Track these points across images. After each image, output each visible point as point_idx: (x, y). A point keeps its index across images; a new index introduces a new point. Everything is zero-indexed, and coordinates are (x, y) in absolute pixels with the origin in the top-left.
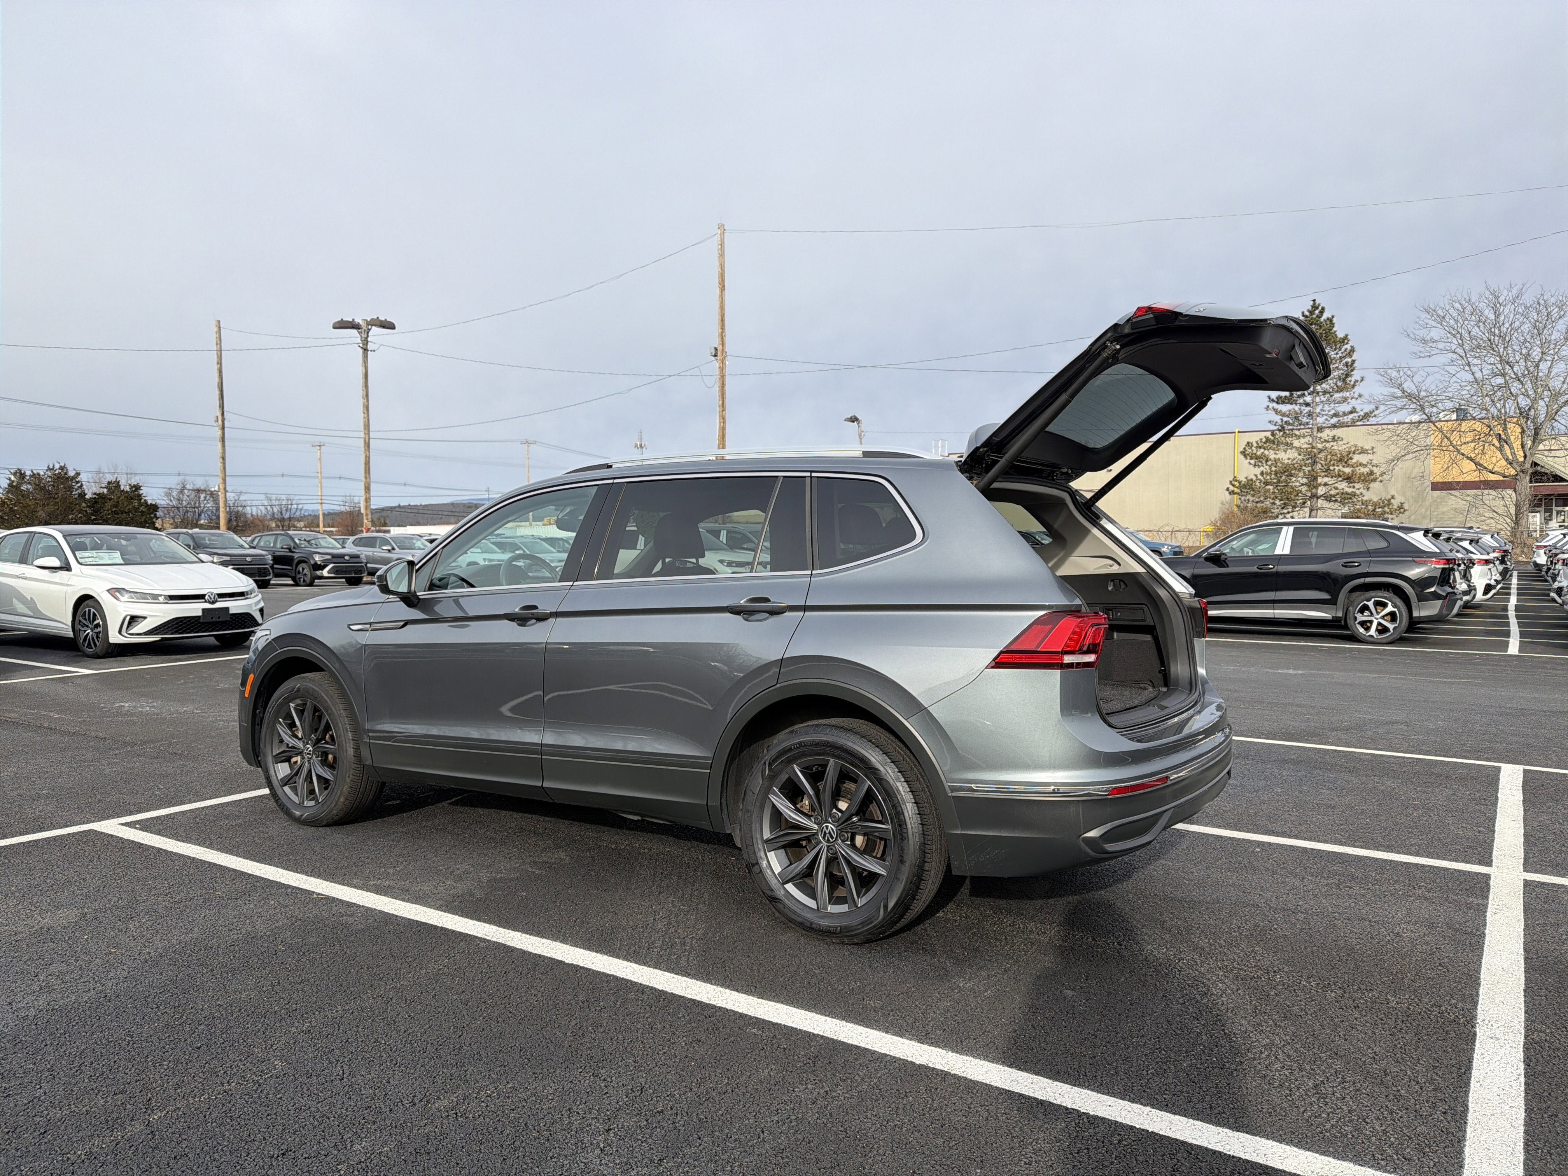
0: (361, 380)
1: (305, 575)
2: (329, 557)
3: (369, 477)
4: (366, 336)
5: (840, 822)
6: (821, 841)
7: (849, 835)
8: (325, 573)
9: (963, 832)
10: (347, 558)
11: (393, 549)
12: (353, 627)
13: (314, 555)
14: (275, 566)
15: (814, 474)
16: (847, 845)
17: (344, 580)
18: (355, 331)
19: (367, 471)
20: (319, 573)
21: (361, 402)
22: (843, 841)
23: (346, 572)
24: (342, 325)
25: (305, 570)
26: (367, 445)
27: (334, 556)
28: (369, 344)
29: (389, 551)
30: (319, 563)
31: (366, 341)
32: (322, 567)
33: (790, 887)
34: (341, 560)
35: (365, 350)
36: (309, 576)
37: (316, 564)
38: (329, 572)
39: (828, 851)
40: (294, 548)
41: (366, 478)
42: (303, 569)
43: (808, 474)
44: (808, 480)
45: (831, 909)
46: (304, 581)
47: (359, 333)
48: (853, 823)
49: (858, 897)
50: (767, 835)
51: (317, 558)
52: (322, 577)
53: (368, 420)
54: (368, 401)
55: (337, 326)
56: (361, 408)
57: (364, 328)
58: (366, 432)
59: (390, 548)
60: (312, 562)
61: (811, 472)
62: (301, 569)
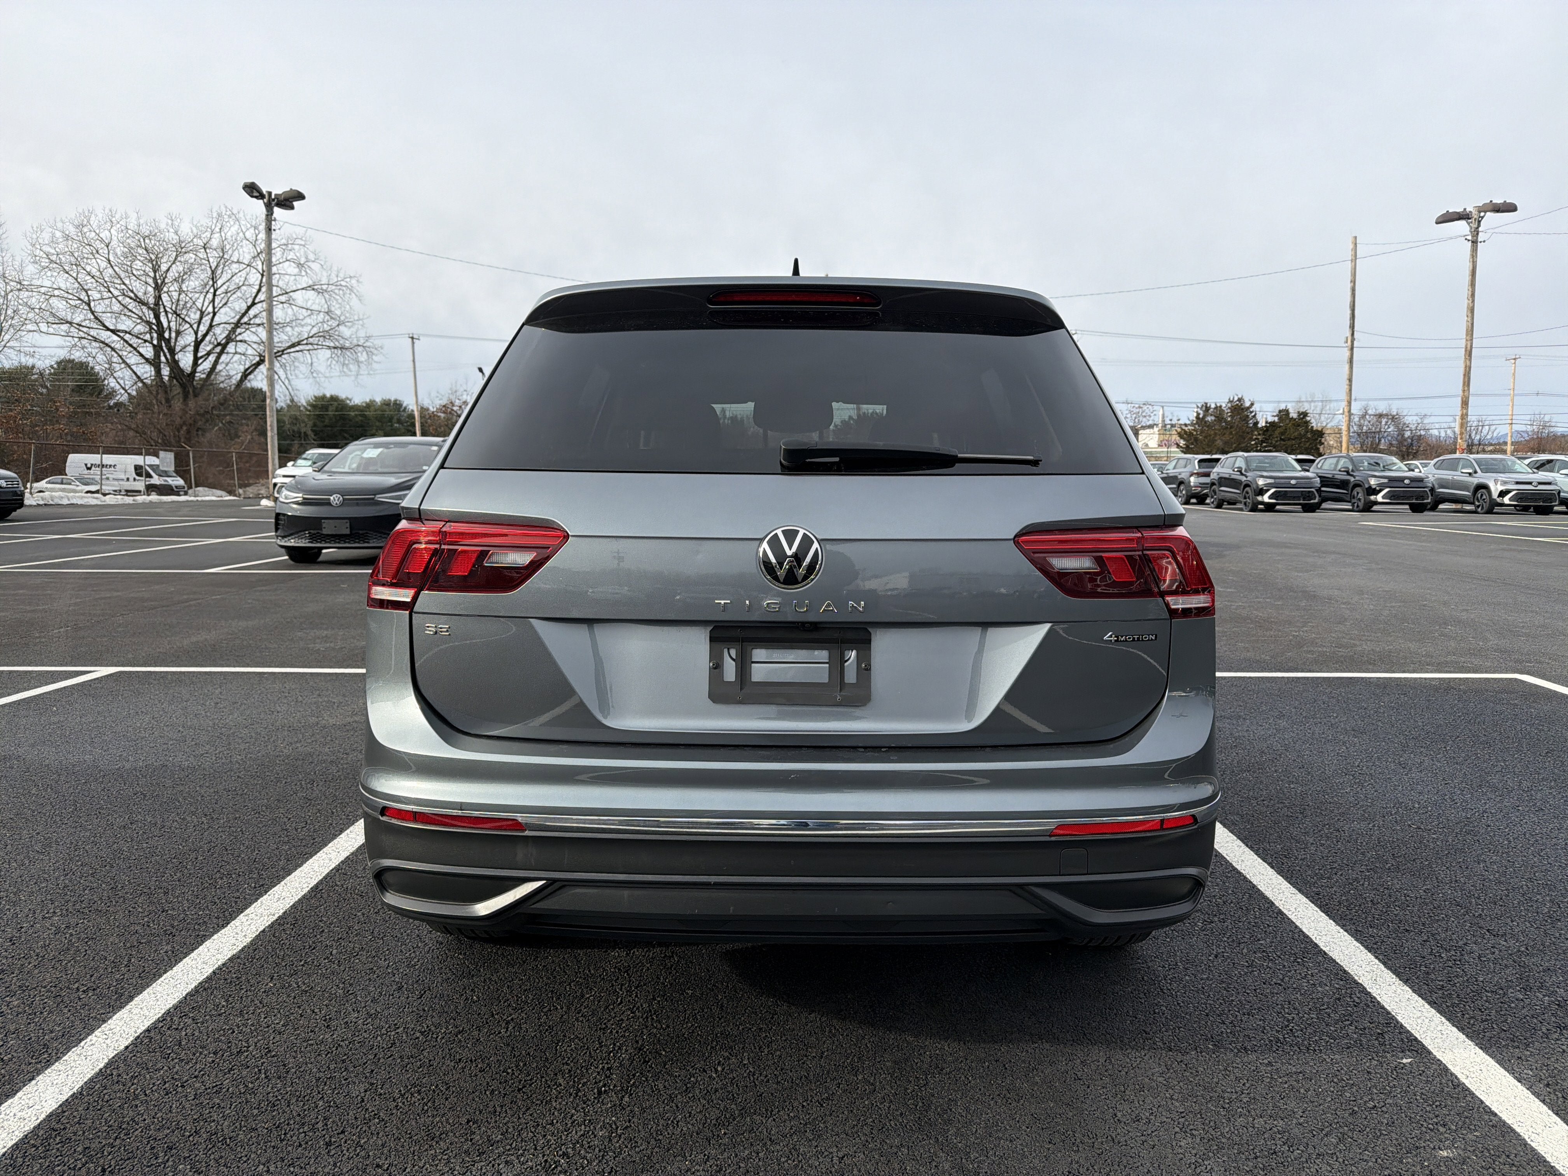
0: (1467, 278)
1: (1359, 499)
2: (1386, 481)
3: (1469, 390)
4: (1476, 226)
8: (1379, 498)
10: (1407, 481)
11: (1476, 472)
13: (1369, 479)
14: (1323, 489)
17: (1407, 507)
18: (1463, 223)
19: (1467, 382)
20: (1372, 498)
21: (1465, 303)
23: (1408, 498)
24: (1447, 218)
25: (1360, 495)
26: (1469, 353)
27: (1392, 479)
28: (1480, 234)
29: (1470, 474)
30: (1374, 487)
31: (1476, 232)
32: (1375, 492)
34: (1401, 485)
35: (1475, 242)
36: (1362, 501)
37: (1370, 487)
38: (1383, 497)
40: (1353, 471)
41: (1464, 391)
42: (1358, 493)
46: (1358, 506)
47: (1469, 224)
51: (1373, 482)
52: (1376, 503)
53: (1472, 324)
54: (1473, 301)
55: (1440, 220)
56: (1464, 311)
57: (1475, 217)
58: (1468, 338)
59: (1471, 471)
60: (1367, 486)
62: (1356, 493)
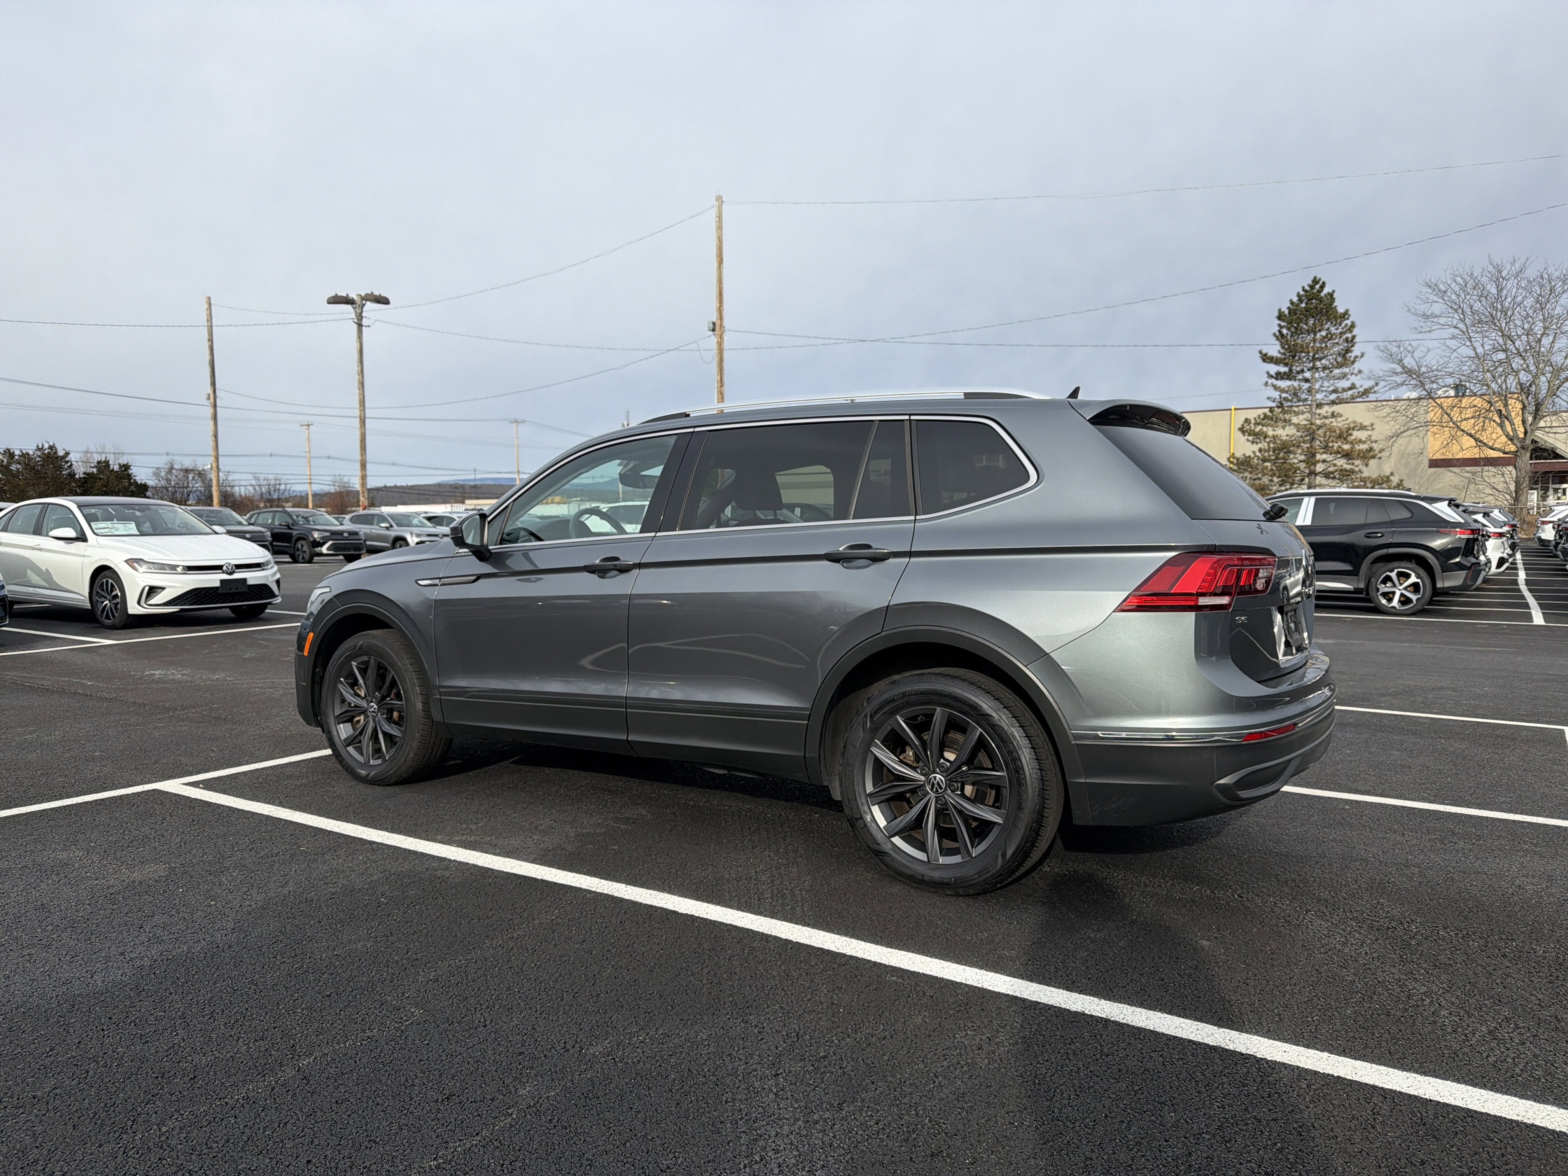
0: (356, 356)
1: (304, 552)
2: (328, 534)
3: (365, 454)
4: (360, 311)
5: (949, 772)
6: (928, 792)
7: (959, 785)
8: (324, 550)
9: (1087, 781)
10: (346, 535)
11: (391, 526)
12: (422, 583)
13: (313, 532)
14: (275, 543)
15: (913, 417)
16: (958, 795)
17: (341, 557)
18: (349, 307)
19: (363, 448)
20: (318, 550)
21: (356, 378)
22: (953, 791)
23: (345, 549)
24: (336, 300)
25: (304, 547)
26: (363, 422)
27: (334, 533)
28: (364, 319)
29: (387, 528)
30: (318, 540)
31: (360, 317)
32: (322, 545)
33: (897, 840)
34: (340, 537)
35: (360, 325)
36: (308, 553)
37: (315, 540)
38: (328, 549)
39: (936, 802)
40: (293, 525)
41: (362, 455)
42: (302, 546)
43: (907, 417)
44: (907, 424)
45: (942, 860)
46: (303, 558)
47: (354, 308)
48: (963, 772)
49: (972, 847)
50: (870, 788)
51: (316, 535)
52: (321, 554)
53: (364, 397)
54: (363, 377)
55: (332, 301)
56: (356, 384)
57: (359, 303)
58: (362, 408)
59: (387, 525)
60: (311, 539)
61: (910, 415)
62: (300, 546)
